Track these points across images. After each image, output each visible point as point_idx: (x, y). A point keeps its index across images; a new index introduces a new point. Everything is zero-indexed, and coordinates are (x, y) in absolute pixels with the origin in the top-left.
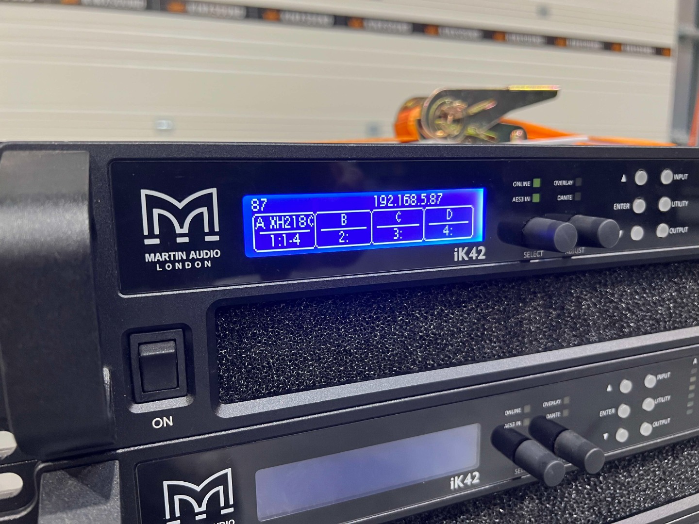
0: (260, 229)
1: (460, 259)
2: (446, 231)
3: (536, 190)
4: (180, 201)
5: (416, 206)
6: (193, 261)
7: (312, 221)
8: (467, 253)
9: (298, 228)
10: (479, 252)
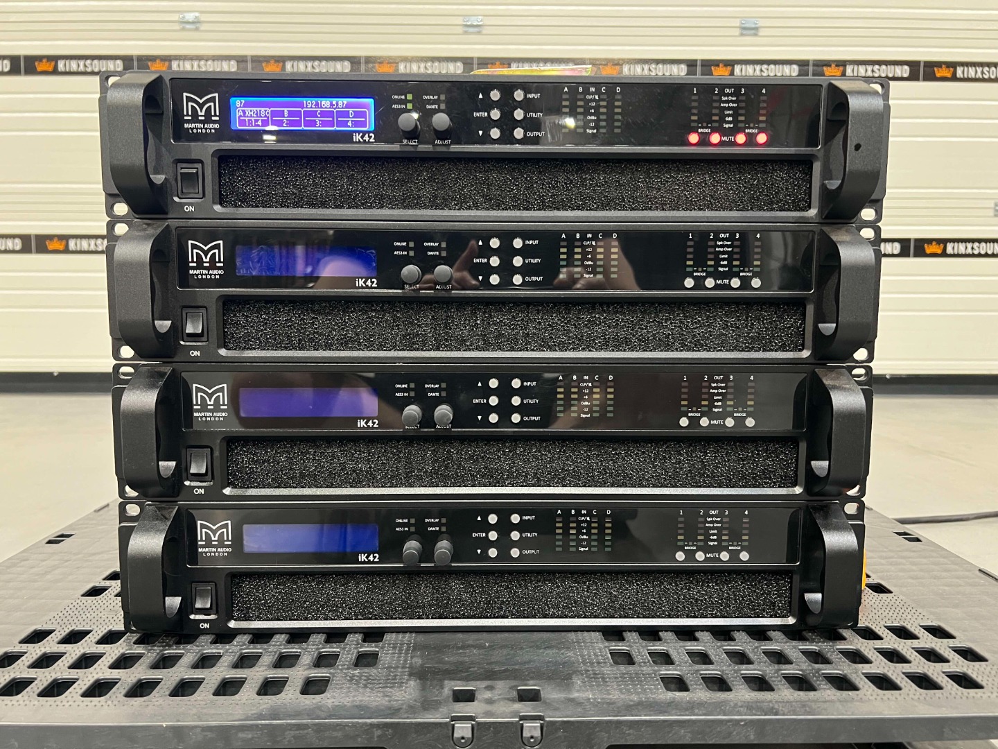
0: (241, 116)
1: (358, 140)
2: (350, 124)
3: (410, 101)
4: (201, 99)
5: (330, 108)
6: (206, 129)
7: (268, 113)
8: (362, 137)
9: (261, 117)
10: (370, 137)
